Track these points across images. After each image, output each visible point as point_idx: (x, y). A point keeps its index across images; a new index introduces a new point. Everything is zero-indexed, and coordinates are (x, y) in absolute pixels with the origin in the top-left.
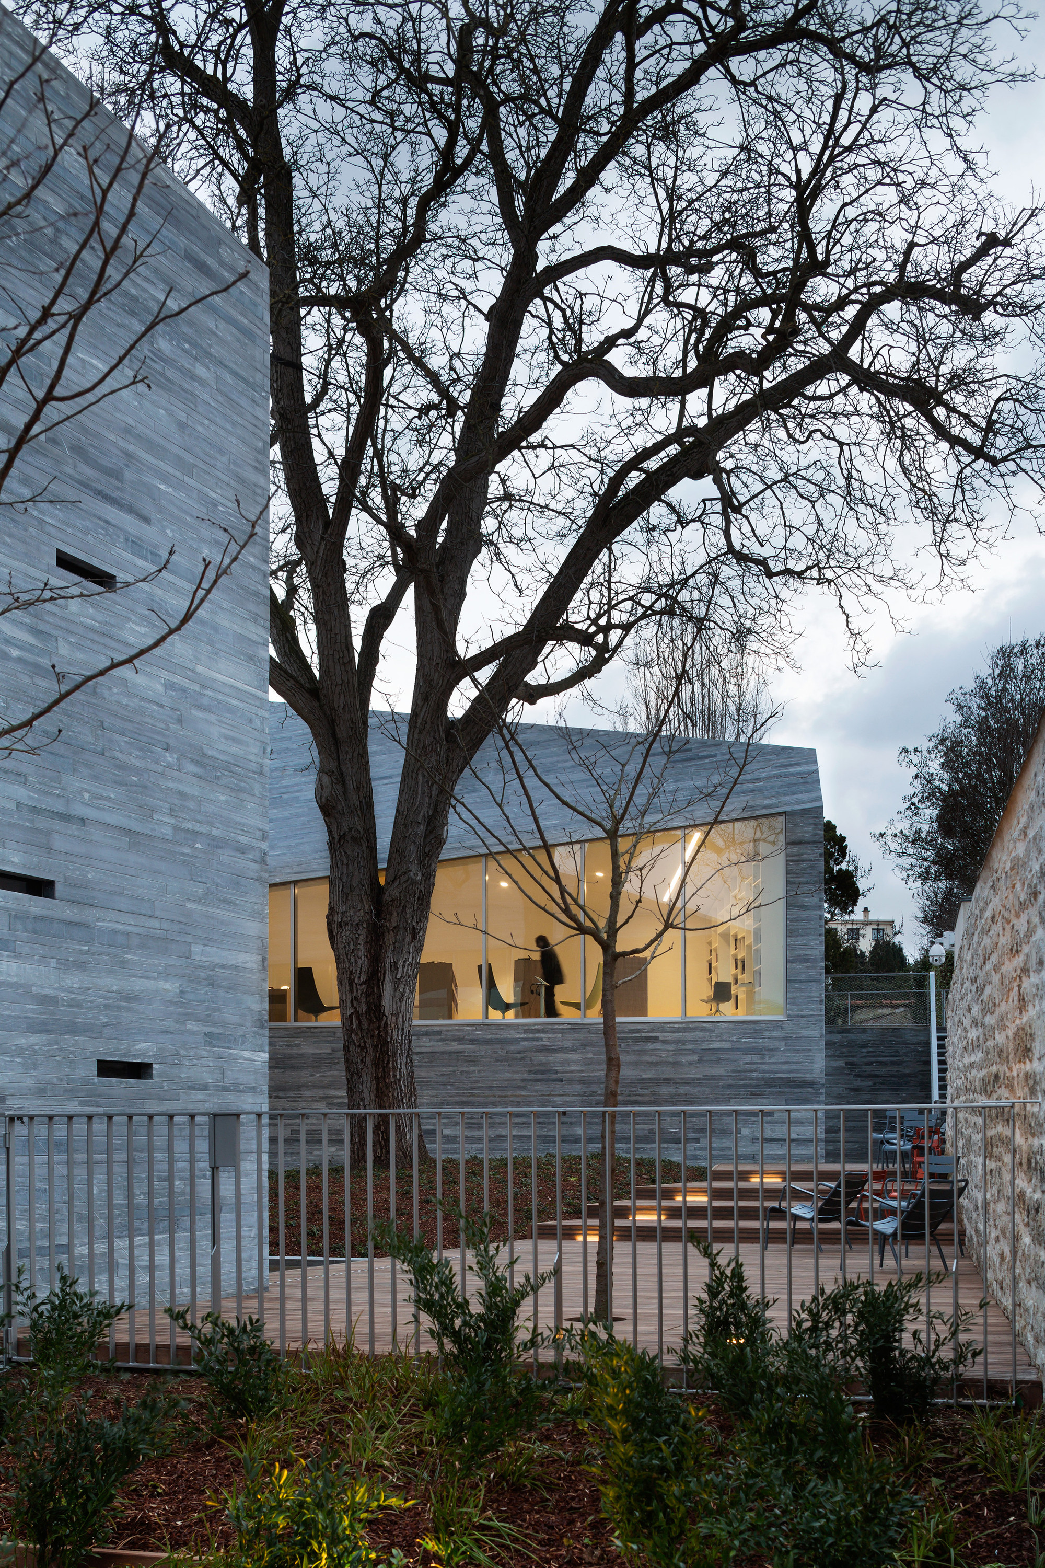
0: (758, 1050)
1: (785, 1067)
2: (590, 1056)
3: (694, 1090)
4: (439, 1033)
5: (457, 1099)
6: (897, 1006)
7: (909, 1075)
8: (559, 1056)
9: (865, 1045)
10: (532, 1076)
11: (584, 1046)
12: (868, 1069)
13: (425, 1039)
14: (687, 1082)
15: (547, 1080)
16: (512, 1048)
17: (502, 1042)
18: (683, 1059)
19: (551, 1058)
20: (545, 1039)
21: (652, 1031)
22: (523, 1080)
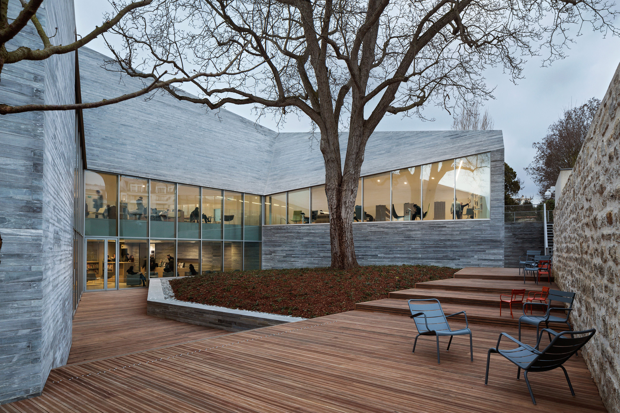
0: (480, 230)
1: (490, 236)
2: (424, 232)
3: (458, 243)
4: (377, 225)
5: (382, 245)
6: (531, 218)
7: (535, 238)
8: (414, 232)
9: (520, 228)
10: (405, 239)
11: (422, 229)
12: (521, 236)
13: (373, 227)
14: (455, 240)
15: (410, 240)
16: (399, 230)
17: (396, 228)
18: (454, 233)
19: (411, 233)
20: (410, 227)
21: (444, 224)
22: (402, 240)
